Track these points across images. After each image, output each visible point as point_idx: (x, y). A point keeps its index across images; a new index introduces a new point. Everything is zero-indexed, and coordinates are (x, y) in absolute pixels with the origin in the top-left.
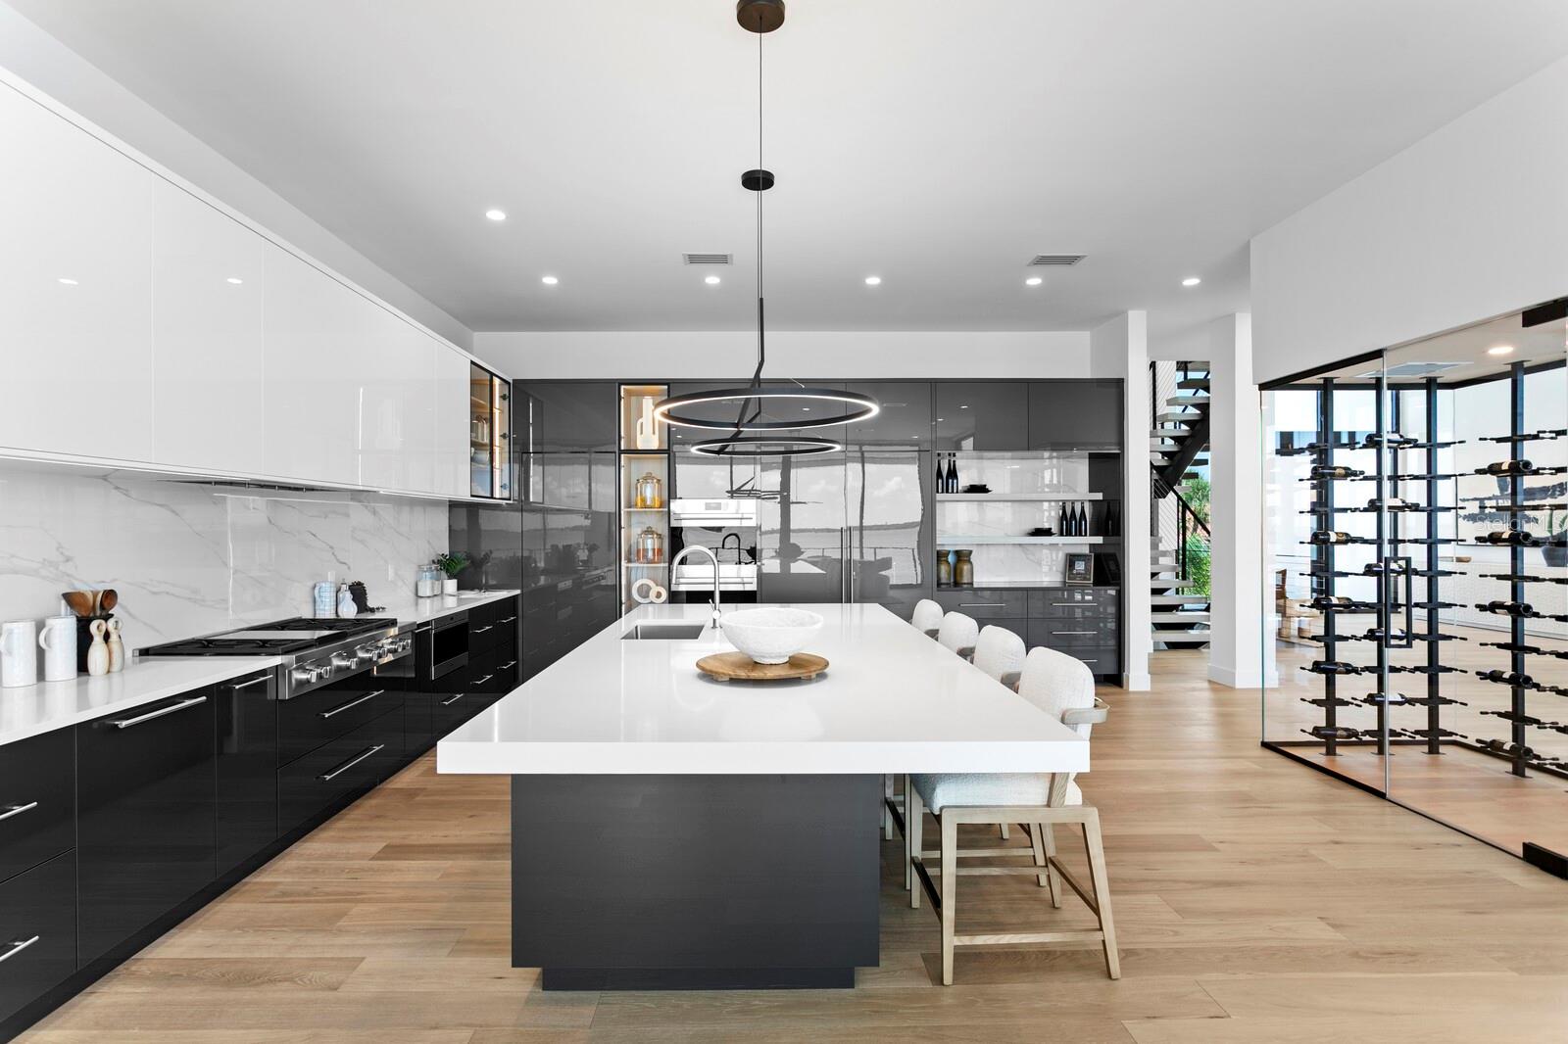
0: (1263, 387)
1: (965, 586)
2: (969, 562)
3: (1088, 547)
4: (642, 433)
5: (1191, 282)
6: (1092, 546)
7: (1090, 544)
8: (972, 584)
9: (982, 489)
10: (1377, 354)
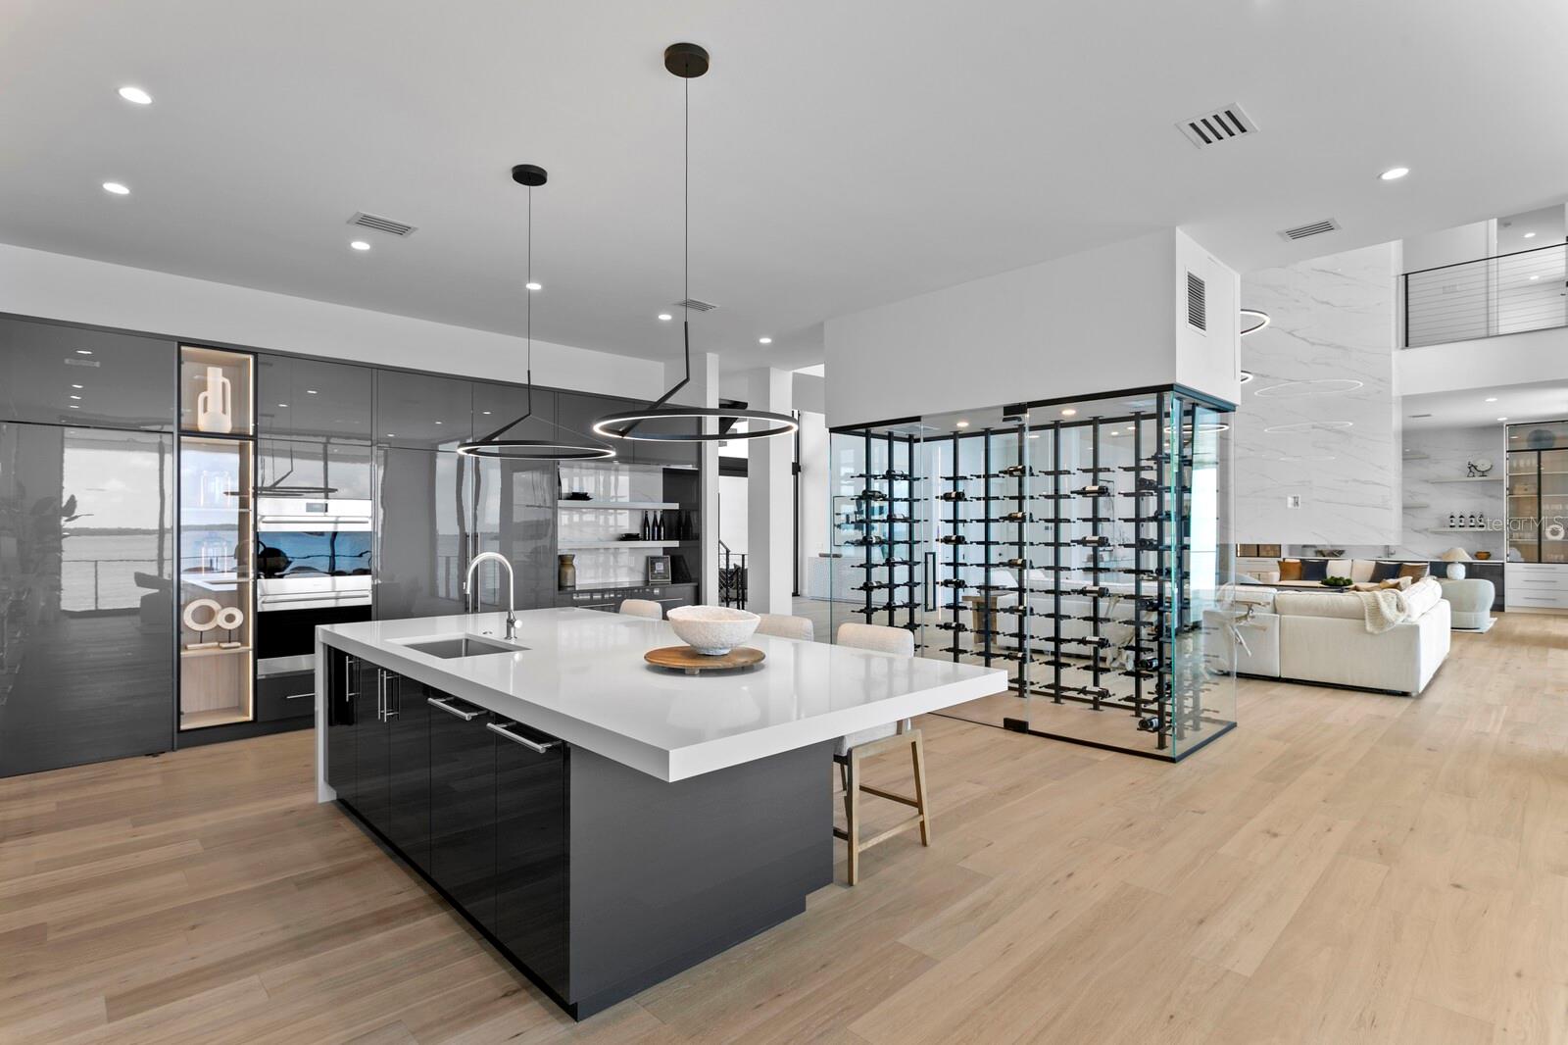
0: (832, 430)
1: (569, 589)
2: (572, 565)
3: (662, 550)
4: (205, 411)
5: (765, 341)
6: (666, 550)
7: (664, 548)
8: (574, 586)
9: (583, 497)
10: (917, 419)
